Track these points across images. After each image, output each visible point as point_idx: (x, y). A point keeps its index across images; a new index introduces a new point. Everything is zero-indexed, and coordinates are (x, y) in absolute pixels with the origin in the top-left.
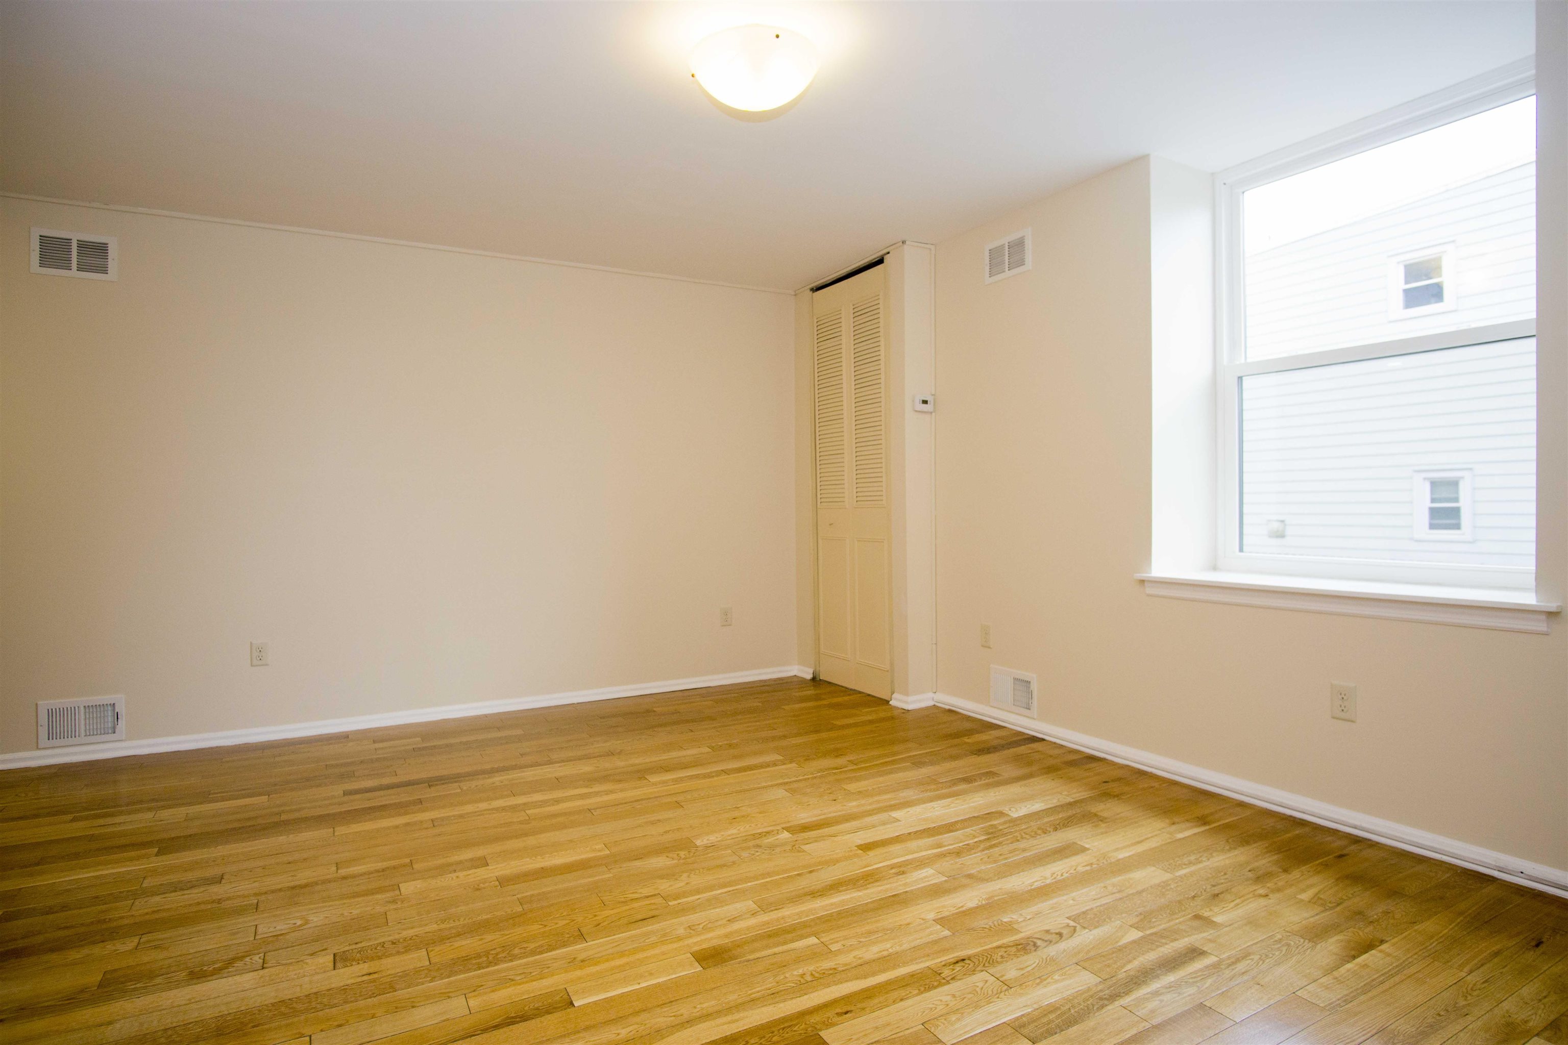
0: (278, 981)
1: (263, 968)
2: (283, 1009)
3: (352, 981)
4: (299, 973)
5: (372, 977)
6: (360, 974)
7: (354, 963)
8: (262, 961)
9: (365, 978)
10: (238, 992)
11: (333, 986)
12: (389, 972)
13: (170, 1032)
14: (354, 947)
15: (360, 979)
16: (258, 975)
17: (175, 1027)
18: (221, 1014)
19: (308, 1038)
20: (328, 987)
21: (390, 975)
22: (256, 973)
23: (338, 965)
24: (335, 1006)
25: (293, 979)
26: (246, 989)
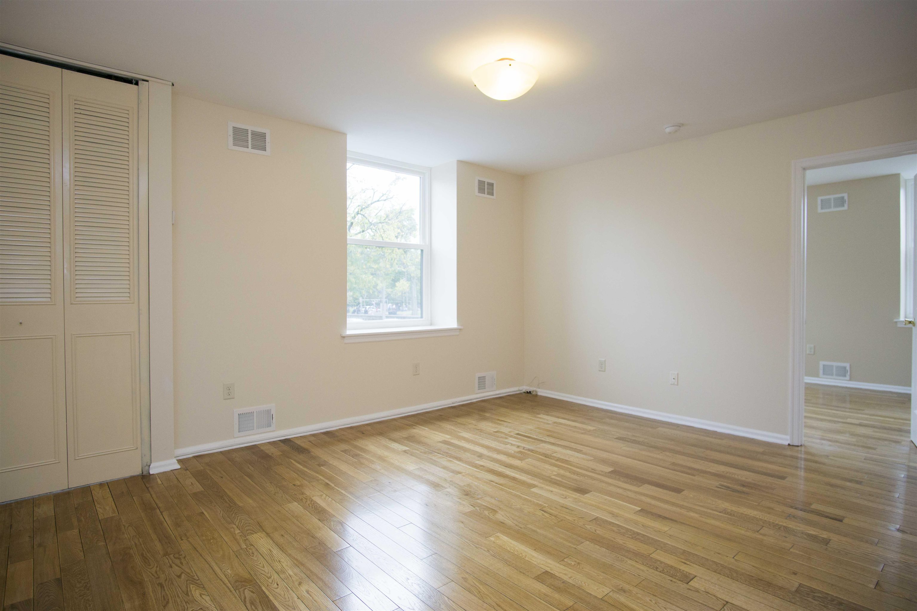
0: (726, 590)
1: (727, 602)
2: (735, 575)
3: (695, 566)
4: (713, 586)
5: (685, 562)
6: (688, 566)
7: (685, 572)
8: (725, 607)
9: (688, 563)
10: (749, 598)
11: (705, 570)
12: (677, 558)
13: (793, 601)
14: (674, 580)
15: (691, 564)
16: (733, 600)
17: (789, 601)
18: (764, 593)
19: (735, 558)
20: (708, 571)
21: (678, 557)
22: (733, 602)
23: (692, 577)
24: (713, 561)
25: (718, 585)
26: (744, 597)
